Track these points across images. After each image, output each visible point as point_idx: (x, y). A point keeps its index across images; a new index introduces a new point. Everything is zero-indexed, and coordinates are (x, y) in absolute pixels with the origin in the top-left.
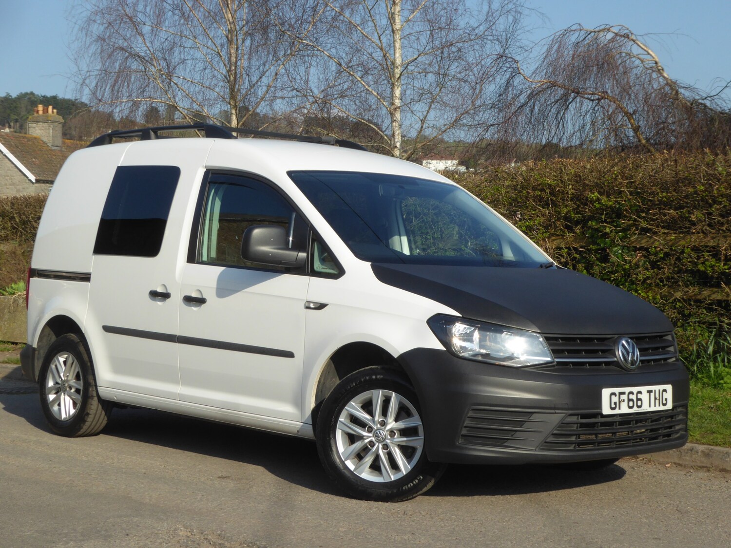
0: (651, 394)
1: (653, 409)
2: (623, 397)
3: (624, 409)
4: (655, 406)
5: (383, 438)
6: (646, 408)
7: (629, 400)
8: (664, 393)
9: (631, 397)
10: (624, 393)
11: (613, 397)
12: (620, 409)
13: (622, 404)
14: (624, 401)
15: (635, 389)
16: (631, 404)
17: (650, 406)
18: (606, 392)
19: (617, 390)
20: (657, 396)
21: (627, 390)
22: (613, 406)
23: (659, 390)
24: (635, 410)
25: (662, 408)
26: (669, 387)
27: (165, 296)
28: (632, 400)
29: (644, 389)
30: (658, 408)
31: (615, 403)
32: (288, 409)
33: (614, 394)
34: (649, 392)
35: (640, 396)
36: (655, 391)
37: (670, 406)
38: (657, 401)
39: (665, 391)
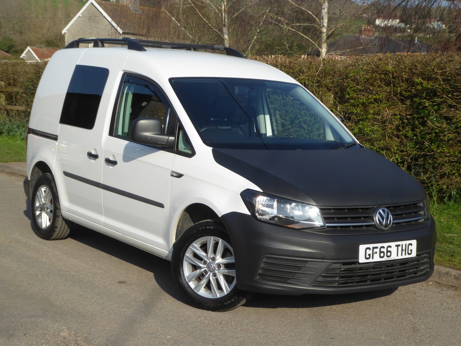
0: (399, 247)
1: (400, 257)
2: (375, 250)
3: (377, 258)
4: (402, 255)
5: (213, 269)
6: (394, 257)
7: (381, 252)
8: (410, 246)
9: (382, 250)
10: (377, 248)
11: (368, 250)
12: (373, 258)
13: (375, 255)
14: (376, 253)
15: (386, 245)
16: (382, 254)
17: (397, 256)
18: (362, 248)
19: (371, 246)
20: (404, 248)
21: (379, 245)
22: (368, 256)
23: (406, 244)
24: (385, 259)
25: (408, 256)
26: (414, 242)
27: (95, 157)
28: (383, 252)
29: (393, 244)
30: (404, 257)
31: (369, 255)
32: (160, 240)
33: (369, 249)
34: (398, 246)
35: (389, 249)
36: (402, 245)
37: (414, 254)
38: (404, 252)
39: (411, 244)
